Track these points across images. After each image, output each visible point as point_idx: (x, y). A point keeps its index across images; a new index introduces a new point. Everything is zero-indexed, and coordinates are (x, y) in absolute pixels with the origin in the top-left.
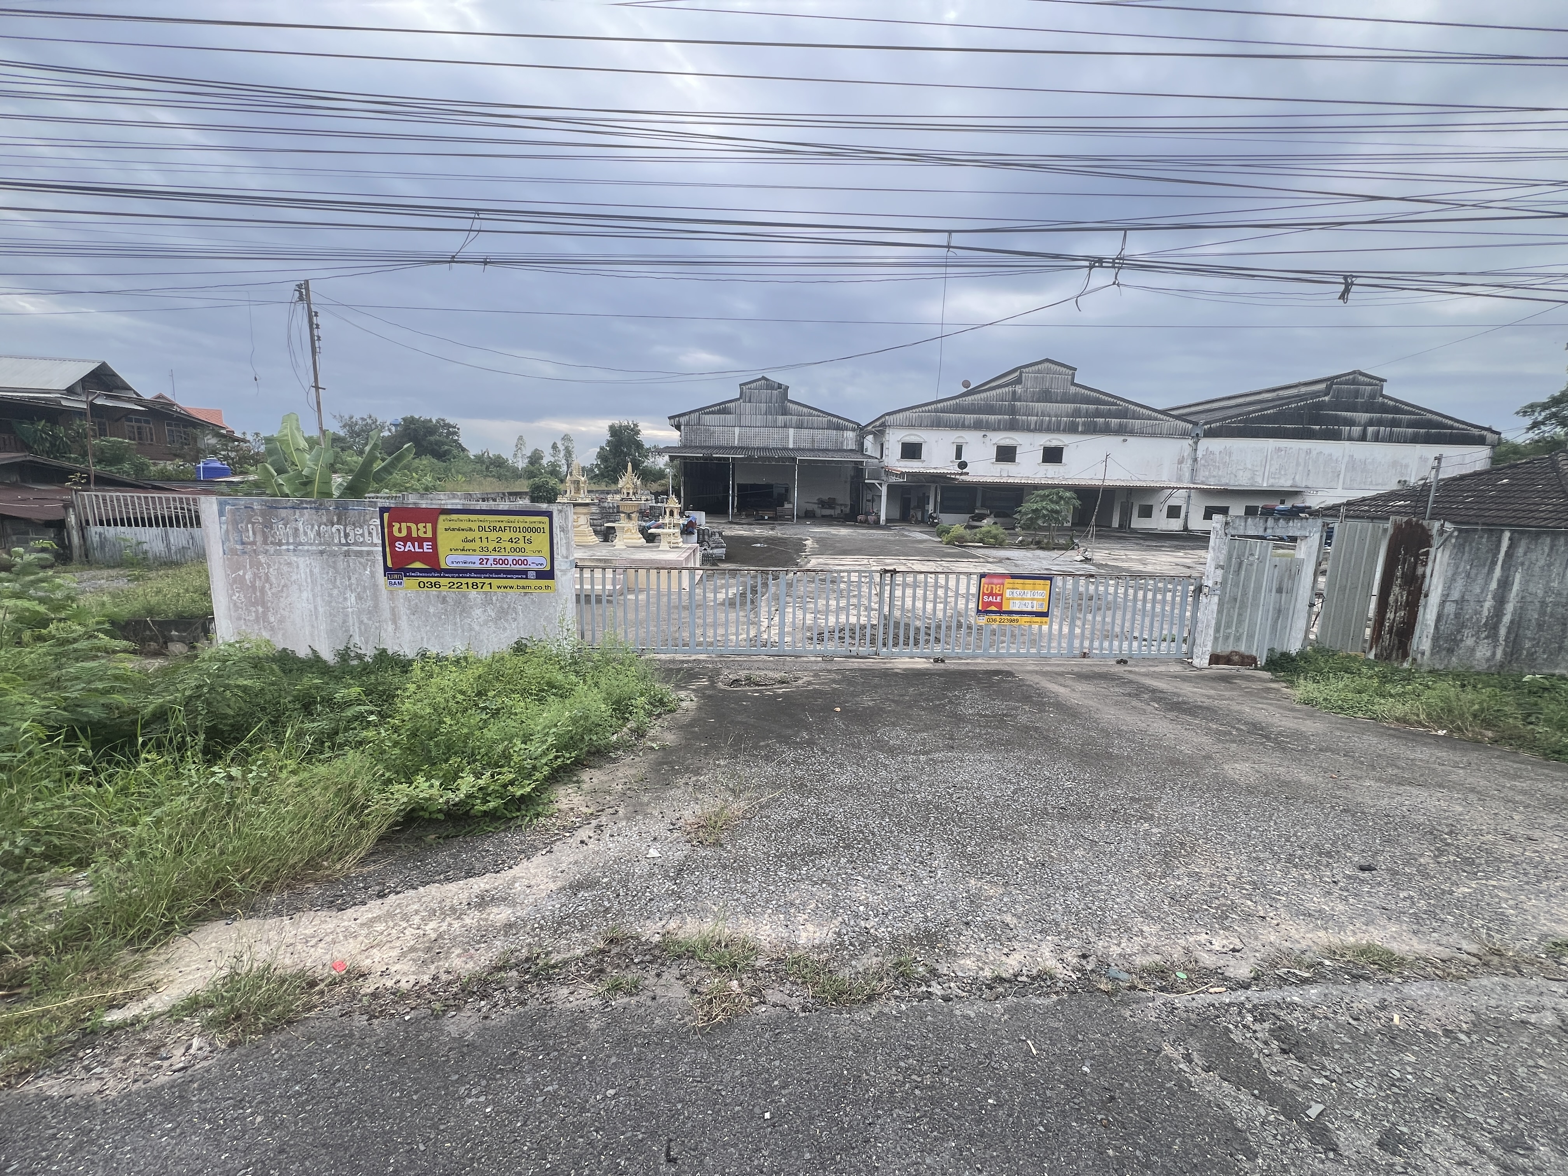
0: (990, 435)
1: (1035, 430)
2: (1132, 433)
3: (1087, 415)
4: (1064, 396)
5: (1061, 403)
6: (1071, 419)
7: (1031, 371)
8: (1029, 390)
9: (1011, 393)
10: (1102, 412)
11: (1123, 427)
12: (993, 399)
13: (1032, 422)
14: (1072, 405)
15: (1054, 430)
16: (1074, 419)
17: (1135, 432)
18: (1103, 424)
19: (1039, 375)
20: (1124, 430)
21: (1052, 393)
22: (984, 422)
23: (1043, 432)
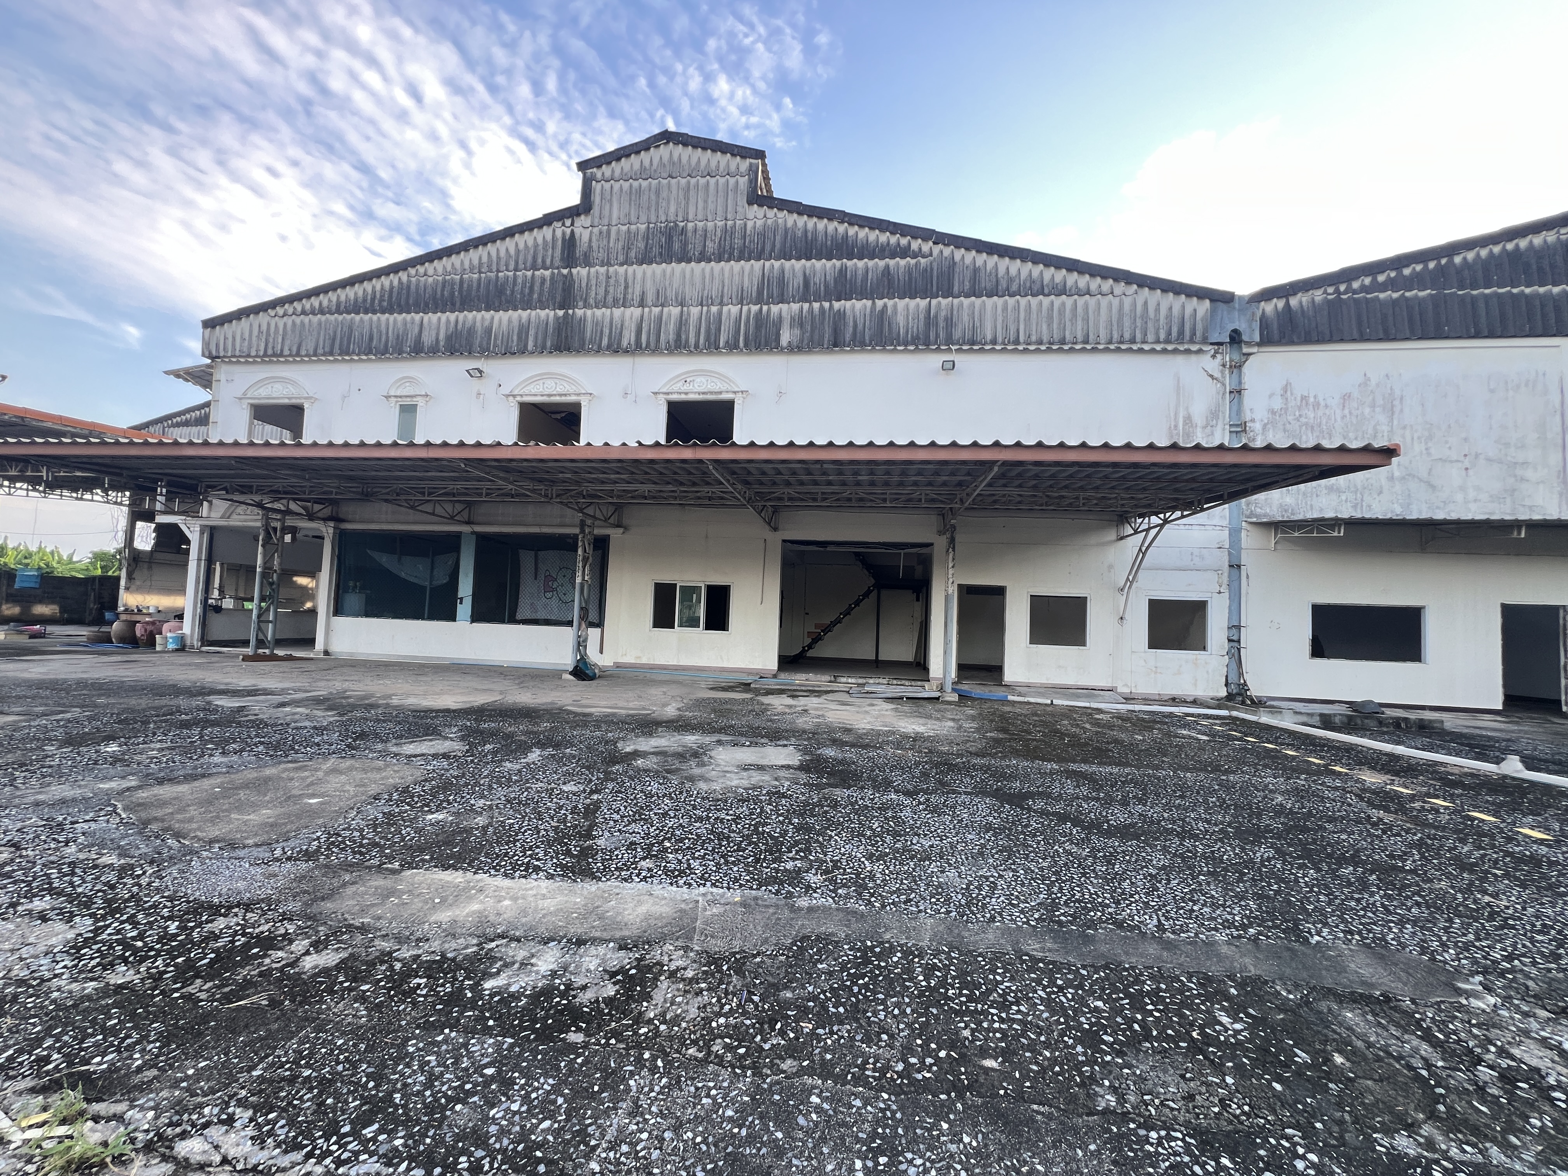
0: (494, 367)
1: (638, 349)
3: (807, 291)
4: (728, 238)
5: (720, 261)
6: (755, 308)
7: (617, 174)
8: (614, 230)
9: (560, 243)
10: (859, 281)
11: (942, 324)
12: (507, 265)
13: (626, 324)
14: (757, 265)
15: (697, 346)
16: (765, 308)
17: (989, 337)
18: (868, 318)
19: (645, 184)
20: (942, 335)
21: (690, 234)
22: (479, 333)
23: (662, 353)
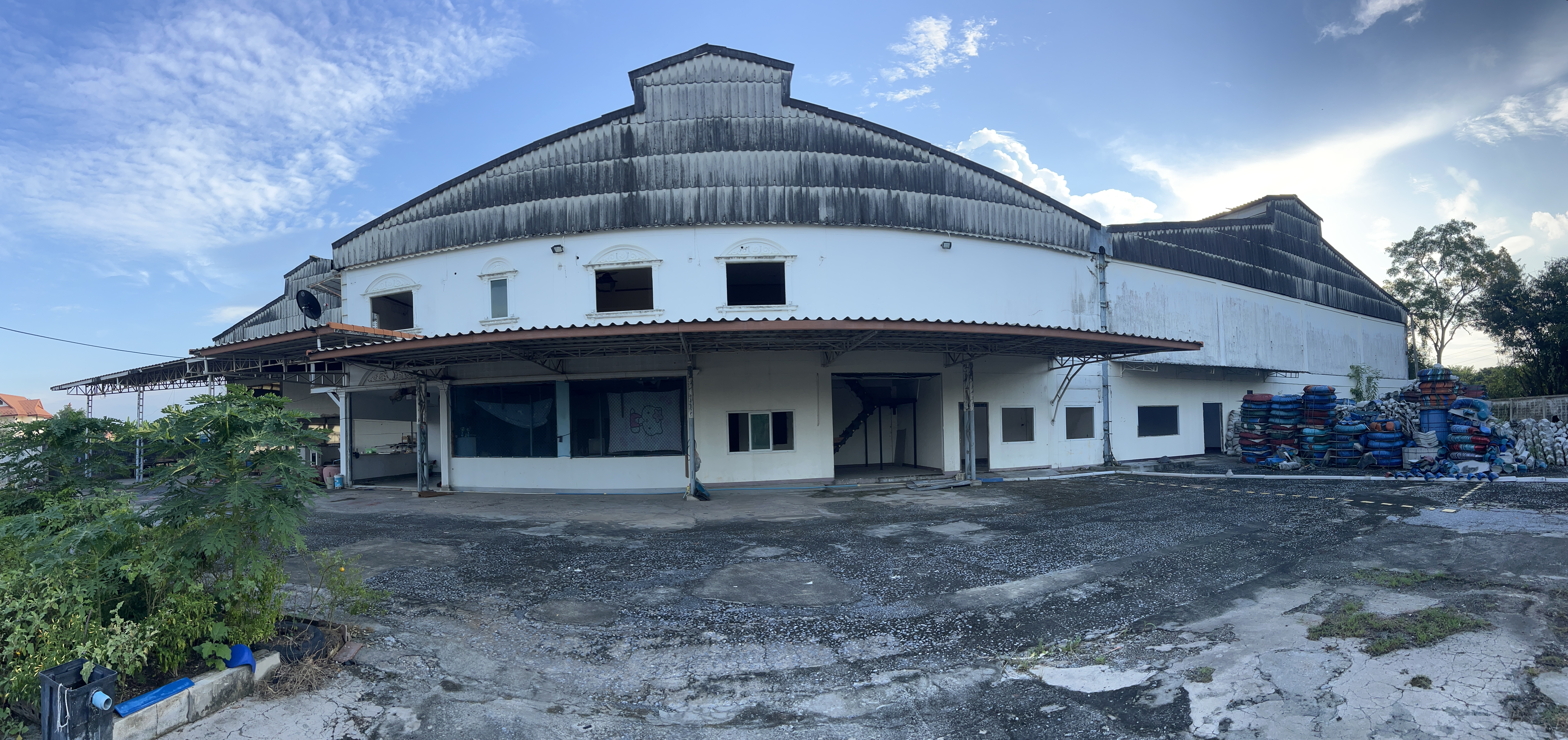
0: (572, 244)
1: (696, 222)
2: (962, 231)
3: (837, 178)
4: (768, 132)
5: (762, 150)
6: (795, 189)
7: (665, 80)
8: (666, 124)
9: (619, 137)
10: (877, 173)
11: (939, 214)
12: (573, 158)
13: (685, 201)
14: (795, 155)
15: (749, 219)
16: (804, 189)
17: (970, 228)
18: (886, 203)
19: (690, 87)
20: (940, 222)
21: (734, 127)
22: (556, 216)
23: (720, 225)
